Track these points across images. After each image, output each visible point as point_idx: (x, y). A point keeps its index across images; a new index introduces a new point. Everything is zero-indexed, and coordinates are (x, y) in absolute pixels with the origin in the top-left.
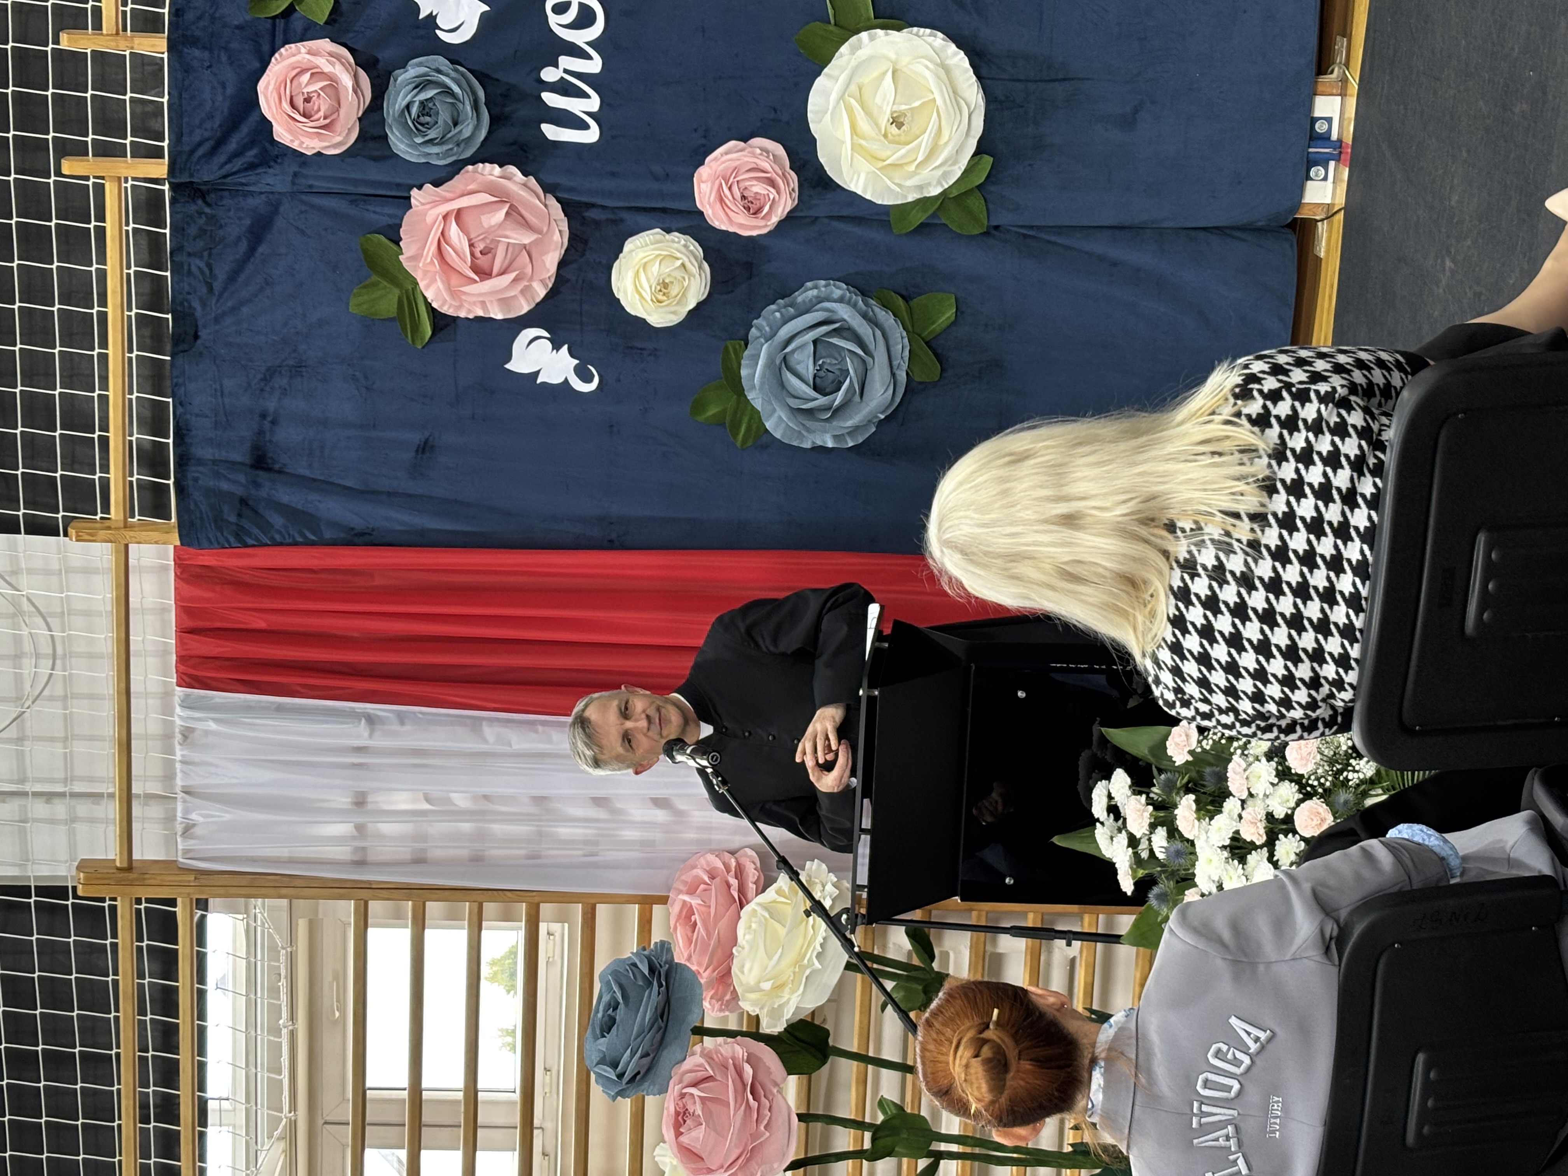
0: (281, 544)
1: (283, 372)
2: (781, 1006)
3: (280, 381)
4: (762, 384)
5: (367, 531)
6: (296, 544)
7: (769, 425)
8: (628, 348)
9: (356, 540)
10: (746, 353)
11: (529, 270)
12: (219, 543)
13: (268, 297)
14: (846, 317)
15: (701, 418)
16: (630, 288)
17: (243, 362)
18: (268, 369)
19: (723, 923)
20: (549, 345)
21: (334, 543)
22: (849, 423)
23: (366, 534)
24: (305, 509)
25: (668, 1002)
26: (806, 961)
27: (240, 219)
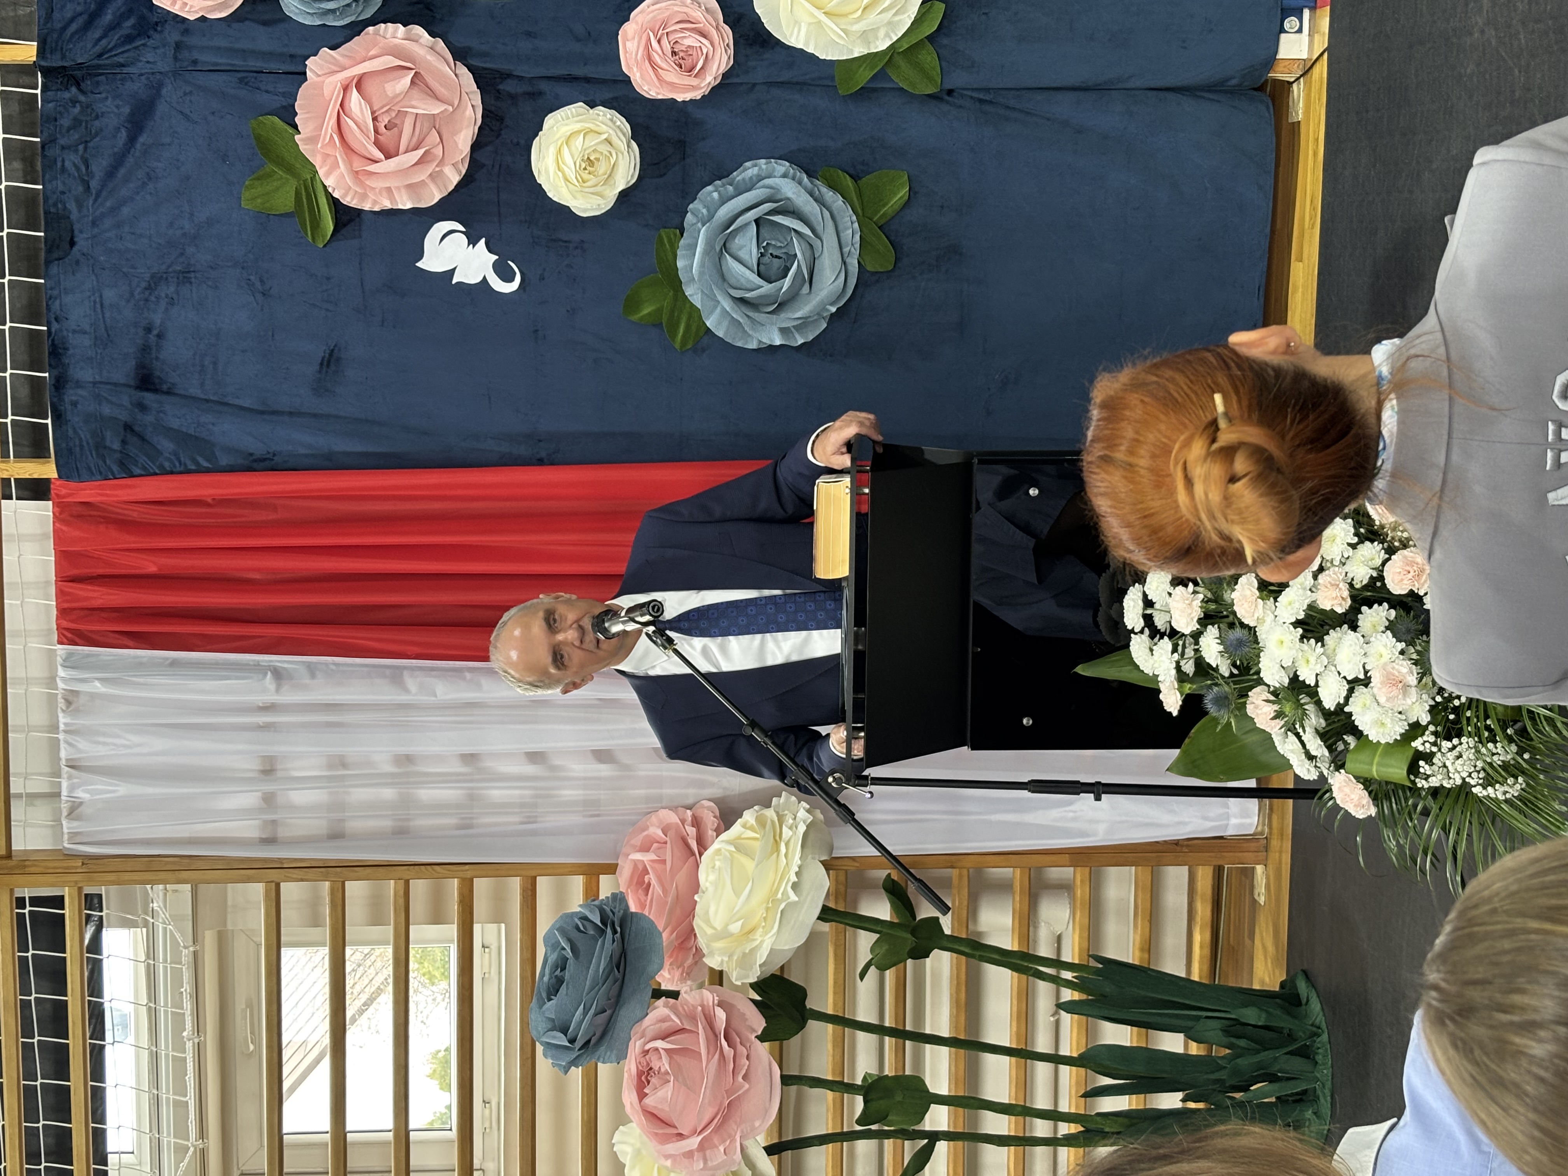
0: (172, 473)
1: (170, 279)
2: (753, 951)
3: (167, 290)
4: (701, 274)
5: (268, 456)
6: (188, 472)
7: (708, 324)
8: (552, 240)
9: (255, 465)
10: (682, 242)
11: (439, 151)
12: (101, 473)
13: (151, 193)
14: (790, 195)
15: (635, 318)
16: (552, 168)
17: (125, 270)
18: (153, 276)
19: (682, 877)
20: (464, 239)
21: (232, 469)
22: (799, 314)
23: (265, 460)
24: (197, 434)
25: (623, 953)
26: (779, 896)
27: (117, 107)
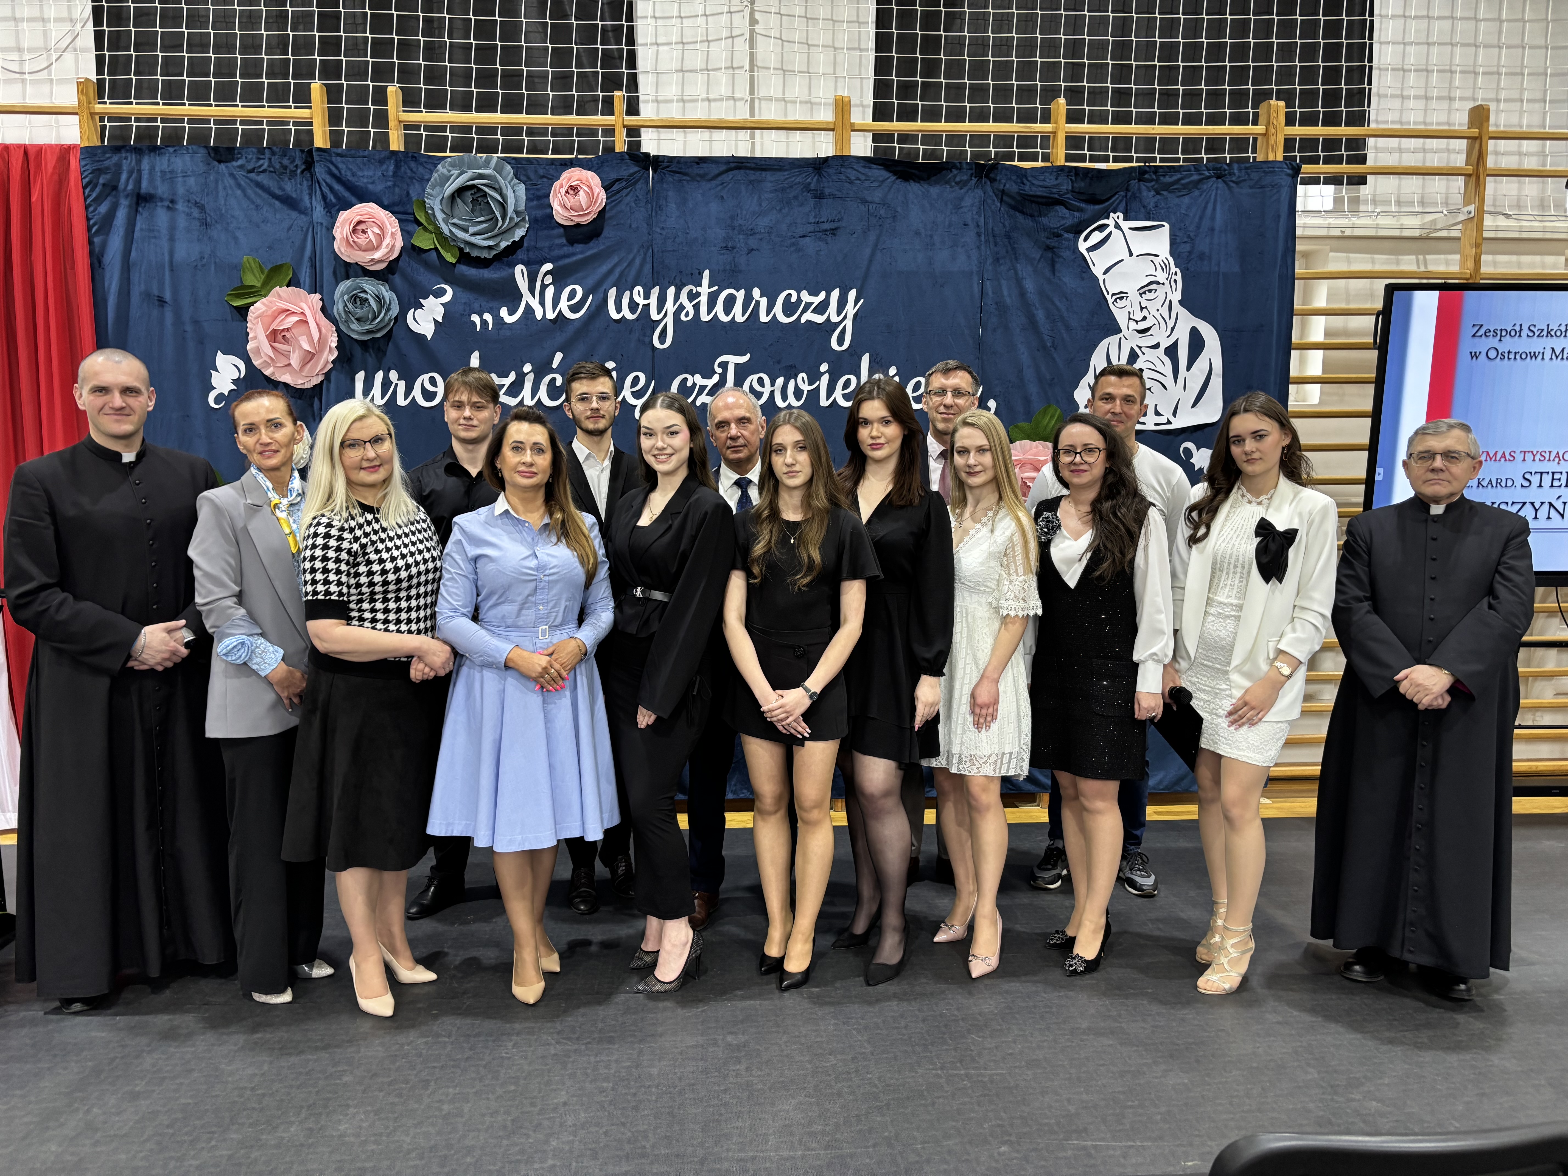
0: (87, 211)
1: (202, 215)
3: (196, 213)
5: (103, 265)
6: (88, 220)
9: (95, 257)
11: (278, 364)
12: (85, 171)
13: (249, 206)
17: (206, 190)
18: (203, 205)
20: (236, 377)
21: (91, 243)
23: (100, 264)
24: (113, 227)
27: (295, 190)
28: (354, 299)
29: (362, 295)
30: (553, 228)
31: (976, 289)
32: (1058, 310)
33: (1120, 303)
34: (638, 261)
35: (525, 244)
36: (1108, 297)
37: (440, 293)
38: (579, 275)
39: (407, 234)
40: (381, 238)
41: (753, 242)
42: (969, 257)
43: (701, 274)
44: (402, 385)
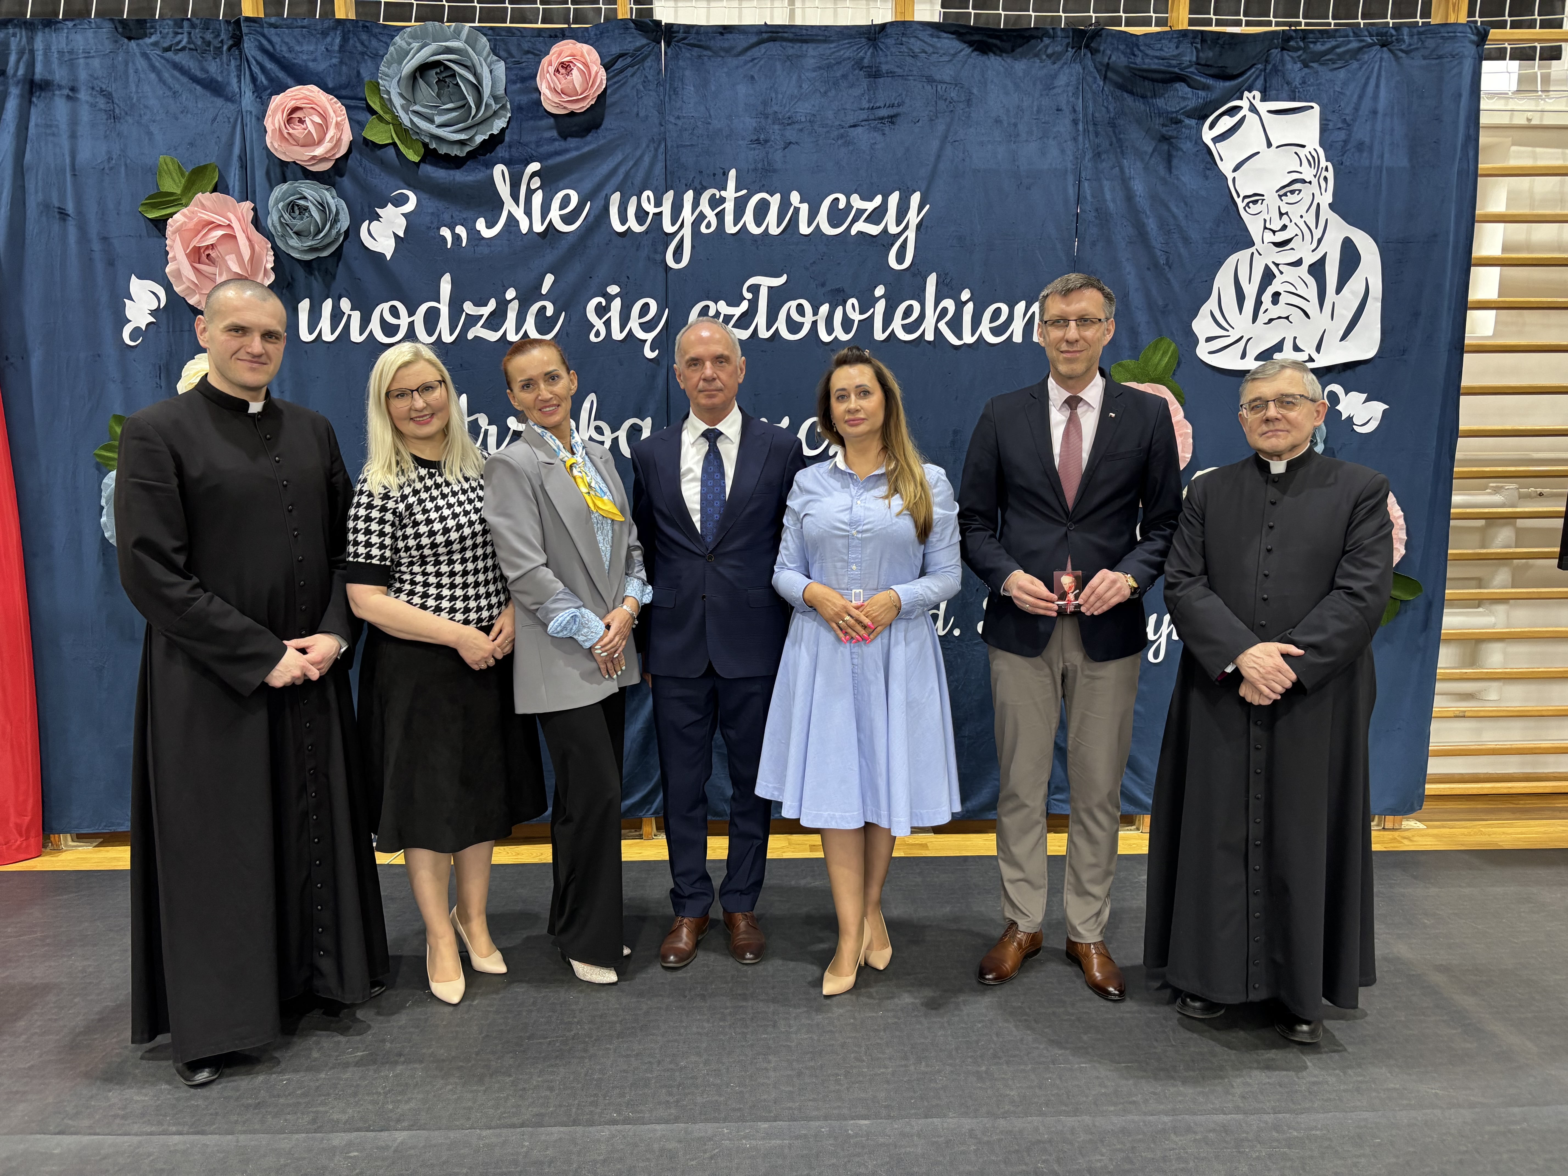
1: (109, 105)
8: (160, 367)
13: (165, 93)
17: (113, 74)
18: (110, 93)
20: (154, 307)
27: (221, 72)
28: (292, 207)
29: (301, 202)
30: (541, 118)
31: (1071, 192)
32: (1174, 217)
33: (1254, 209)
34: (647, 159)
35: (507, 139)
36: (1239, 201)
37: (401, 201)
38: (575, 176)
39: (357, 125)
40: (323, 129)
41: (791, 134)
42: (1063, 151)
43: (725, 174)
44: (356, 316)
